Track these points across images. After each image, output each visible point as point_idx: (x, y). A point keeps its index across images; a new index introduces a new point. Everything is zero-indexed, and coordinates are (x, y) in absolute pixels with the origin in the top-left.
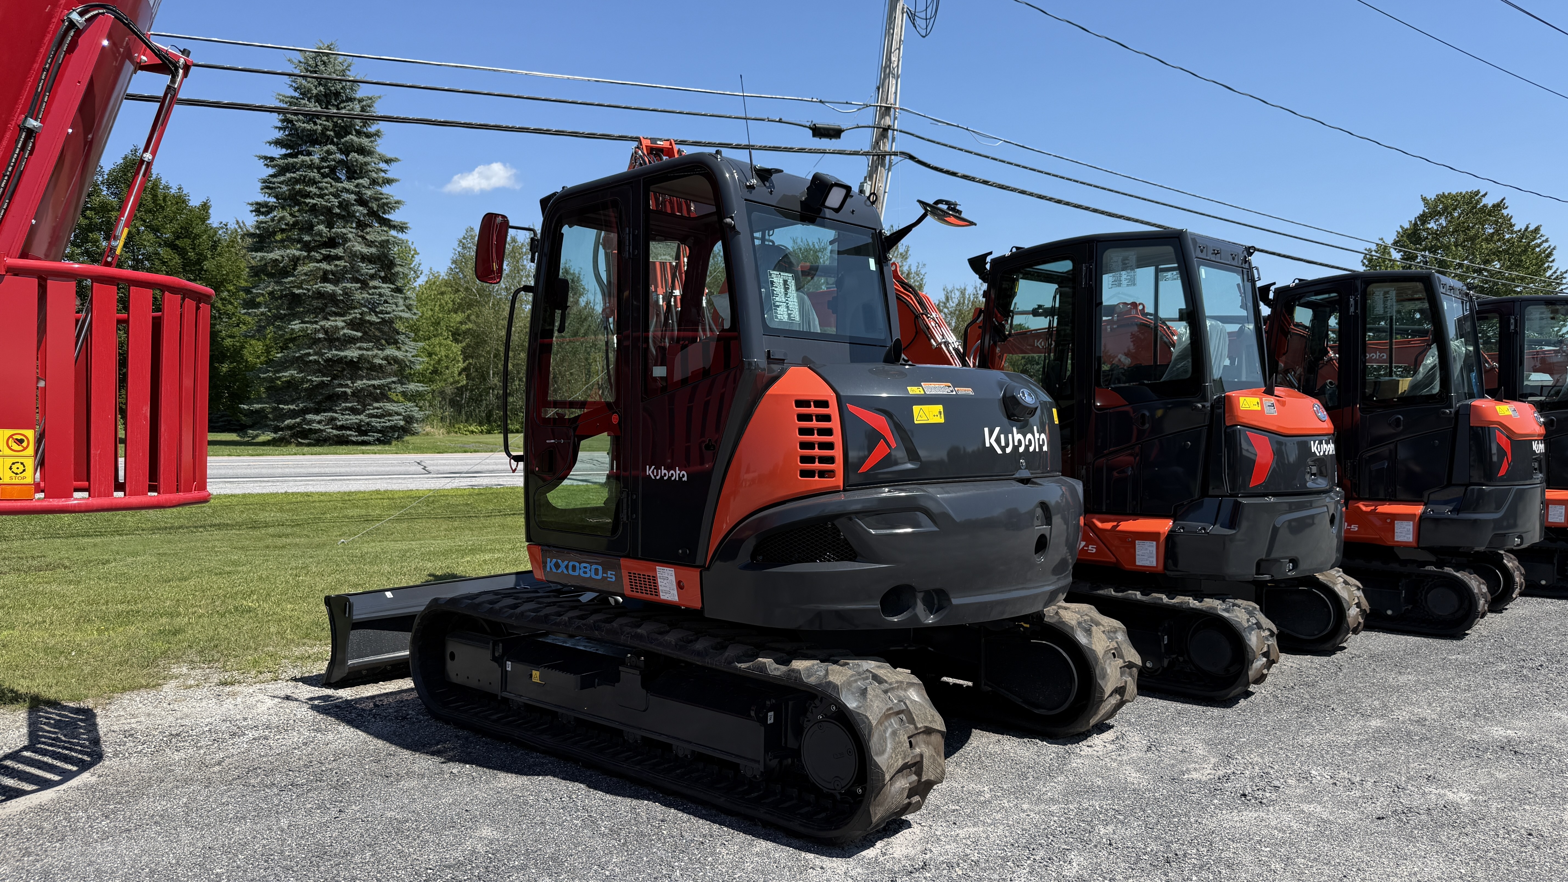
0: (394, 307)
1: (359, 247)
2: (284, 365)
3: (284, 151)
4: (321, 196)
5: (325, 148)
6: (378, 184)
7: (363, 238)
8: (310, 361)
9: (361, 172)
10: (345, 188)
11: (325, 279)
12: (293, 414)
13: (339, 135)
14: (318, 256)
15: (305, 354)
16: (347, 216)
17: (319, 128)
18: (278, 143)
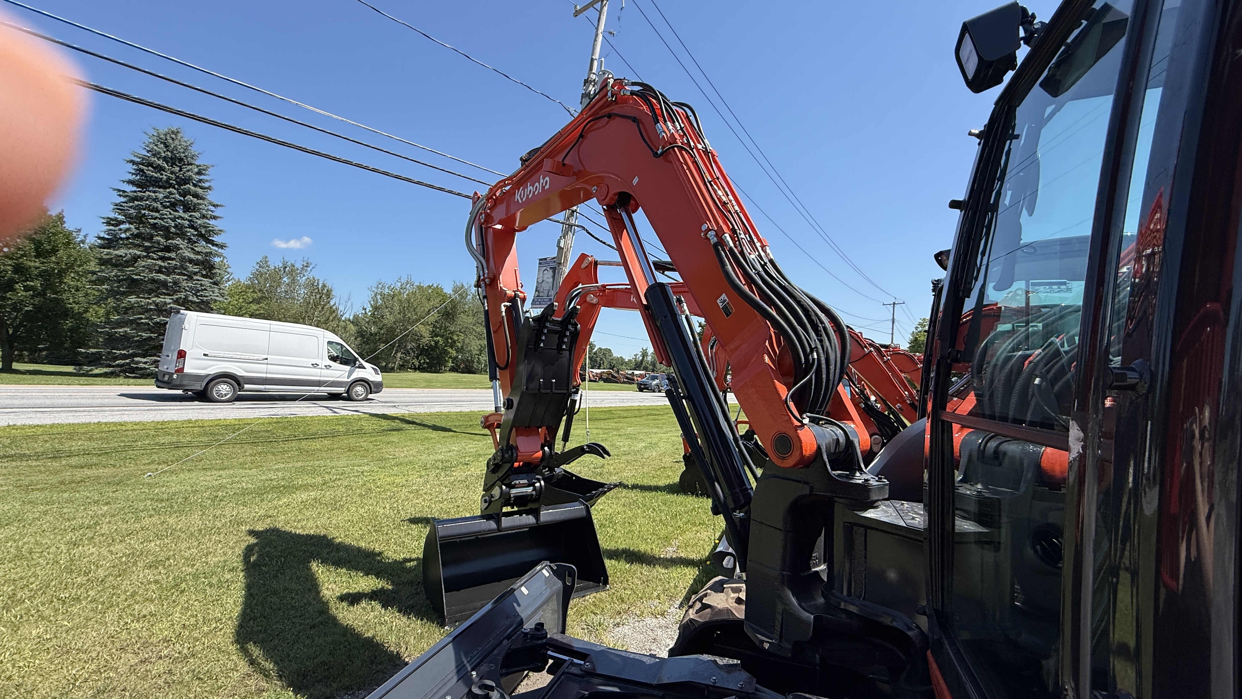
0: (211, 293)
1: (188, 254)
2: (120, 324)
3: (135, 189)
4: (162, 219)
5: (168, 190)
6: (207, 218)
7: (192, 249)
8: (142, 323)
9: (194, 209)
10: (181, 217)
11: (159, 271)
12: (124, 357)
13: (179, 184)
14: (155, 256)
15: (139, 318)
16: (182, 234)
17: (165, 177)
18: (130, 182)
